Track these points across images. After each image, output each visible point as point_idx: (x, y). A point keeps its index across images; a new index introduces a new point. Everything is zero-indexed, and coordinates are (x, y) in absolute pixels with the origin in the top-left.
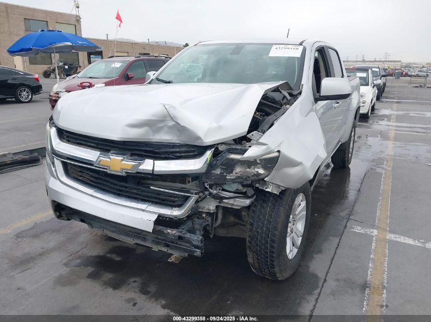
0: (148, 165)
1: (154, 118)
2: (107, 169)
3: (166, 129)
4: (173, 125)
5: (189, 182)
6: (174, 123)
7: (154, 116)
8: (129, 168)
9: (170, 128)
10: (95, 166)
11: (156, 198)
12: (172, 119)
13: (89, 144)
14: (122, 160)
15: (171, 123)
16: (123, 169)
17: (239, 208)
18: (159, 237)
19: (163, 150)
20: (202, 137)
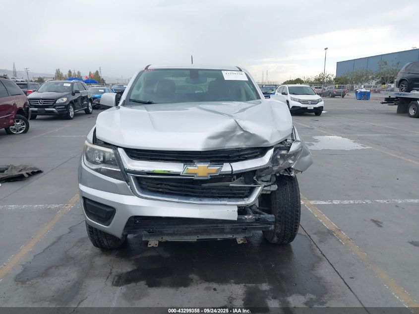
0: (226, 168)
1: (228, 130)
2: (193, 176)
3: (235, 138)
4: (242, 134)
5: (234, 180)
6: (242, 132)
7: (227, 128)
8: (214, 172)
9: (239, 136)
10: (182, 176)
11: (229, 193)
12: (242, 129)
13: (167, 158)
14: (208, 167)
15: (240, 133)
16: (209, 174)
17: (269, 193)
18: (234, 225)
19: (235, 154)
20: (269, 141)
